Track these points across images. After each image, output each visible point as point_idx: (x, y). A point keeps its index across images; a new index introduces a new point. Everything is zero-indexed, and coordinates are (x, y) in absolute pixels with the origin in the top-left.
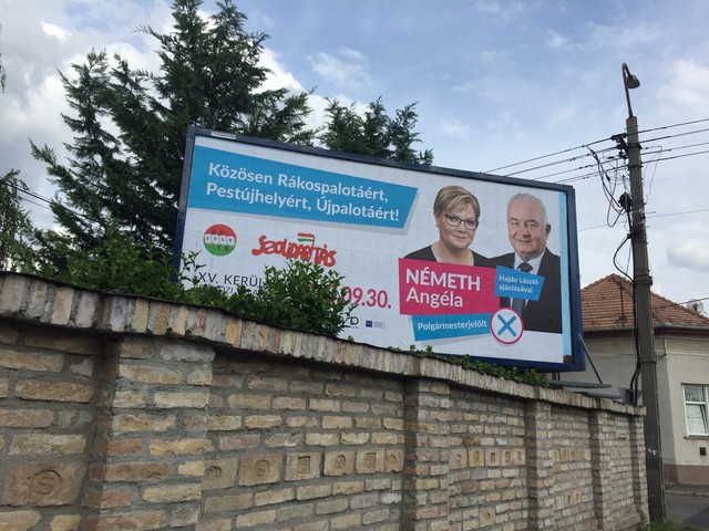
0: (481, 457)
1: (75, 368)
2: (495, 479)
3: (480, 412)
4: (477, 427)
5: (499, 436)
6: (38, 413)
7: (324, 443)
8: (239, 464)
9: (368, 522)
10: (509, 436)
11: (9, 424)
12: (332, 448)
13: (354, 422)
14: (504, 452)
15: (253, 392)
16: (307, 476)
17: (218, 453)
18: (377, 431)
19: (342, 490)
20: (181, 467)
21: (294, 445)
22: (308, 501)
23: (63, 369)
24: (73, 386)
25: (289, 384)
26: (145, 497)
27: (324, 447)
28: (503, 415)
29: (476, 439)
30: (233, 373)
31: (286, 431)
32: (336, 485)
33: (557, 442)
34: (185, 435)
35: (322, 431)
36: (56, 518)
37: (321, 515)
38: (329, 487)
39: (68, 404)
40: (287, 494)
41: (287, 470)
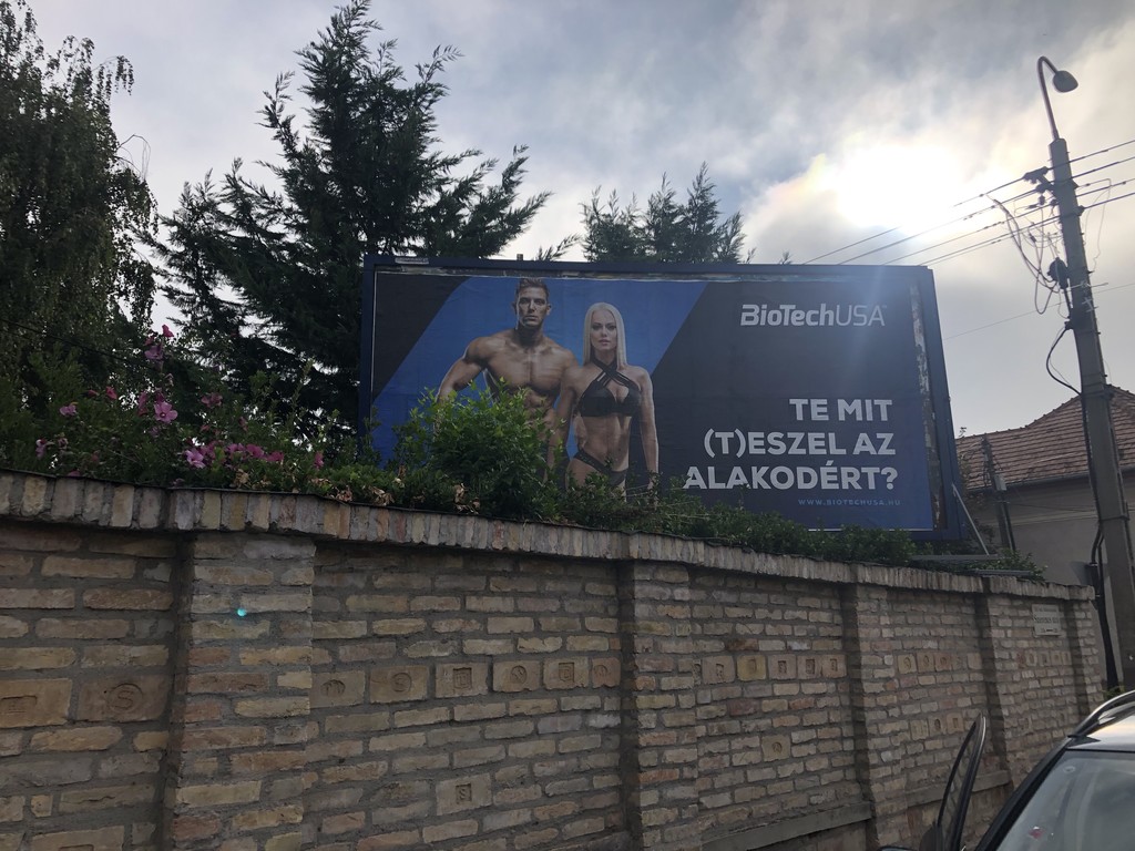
0: (761, 666)
1: (149, 573)
2: (790, 697)
3: (756, 606)
4: (751, 626)
5: (793, 637)
6: (111, 623)
7: (491, 651)
8: (368, 677)
9: (567, 750)
10: (812, 637)
11: (79, 636)
12: (504, 657)
13: (538, 625)
14: (803, 659)
15: (382, 591)
16: (469, 693)
17: (337, 665)
18: (575, 634)
19: (522, 710)
20: (280, 678)
21: (446, 654)
22: (472, 722)
23: (136, 576)
24: (149, 593)
25: (433, 580)
26: (238, 711)
27: (491, 656)
28: (798, 608)
29: (749, 642)
30: (352, 570)
31: (432, 638)
32: (513, 703)
33: (909, 644)
34: (284, 643)
35: (486, 636)
36: (140, 735)
37: (493, 740)
38: (504, 705)
39: (144, 613)
40: (442, 714)
41: (437, 686)
